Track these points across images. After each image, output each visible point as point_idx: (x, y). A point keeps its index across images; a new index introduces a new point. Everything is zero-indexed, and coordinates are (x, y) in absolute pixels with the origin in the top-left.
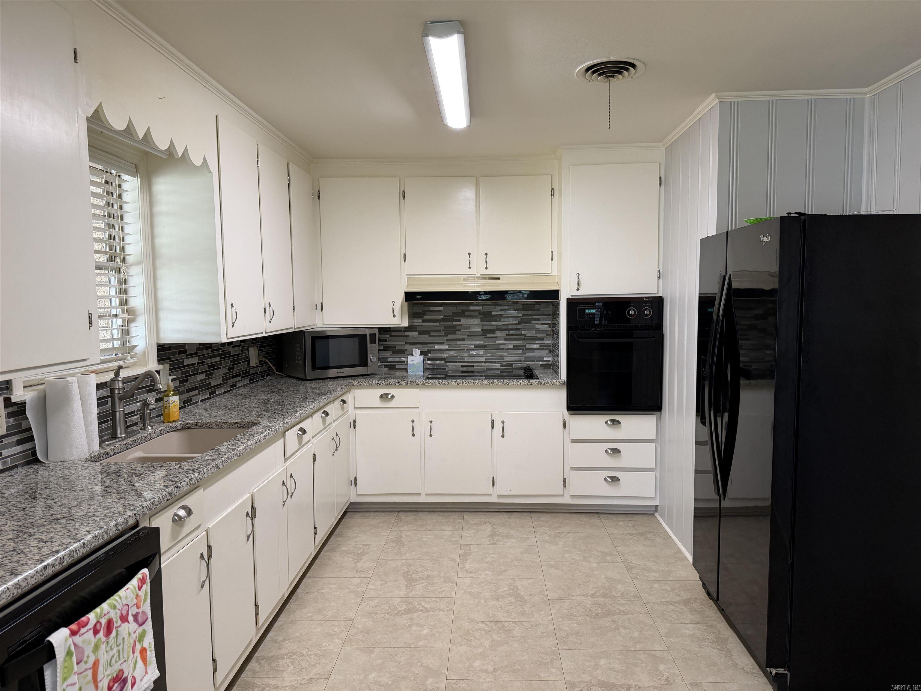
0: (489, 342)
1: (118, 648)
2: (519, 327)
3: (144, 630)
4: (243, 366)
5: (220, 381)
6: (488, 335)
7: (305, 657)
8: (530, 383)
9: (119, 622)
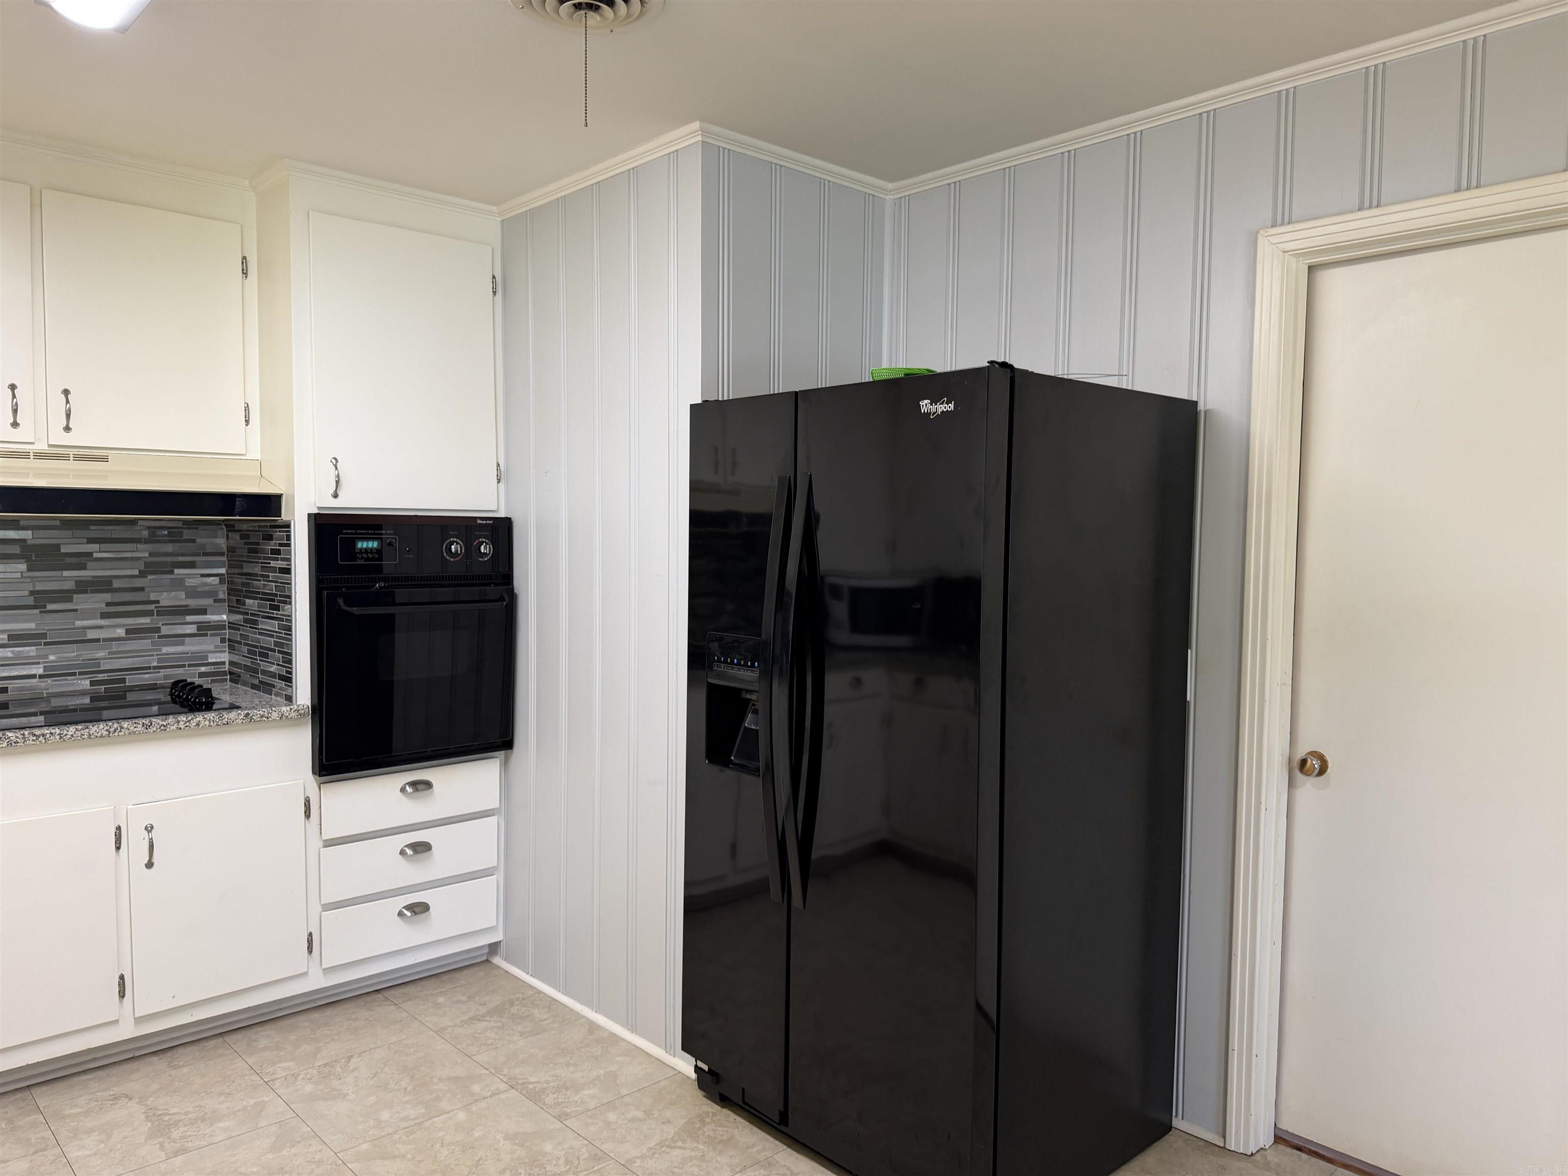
0: (51, 624)
2: (139, 583)
6: (50, 607)
8: (224, 721)
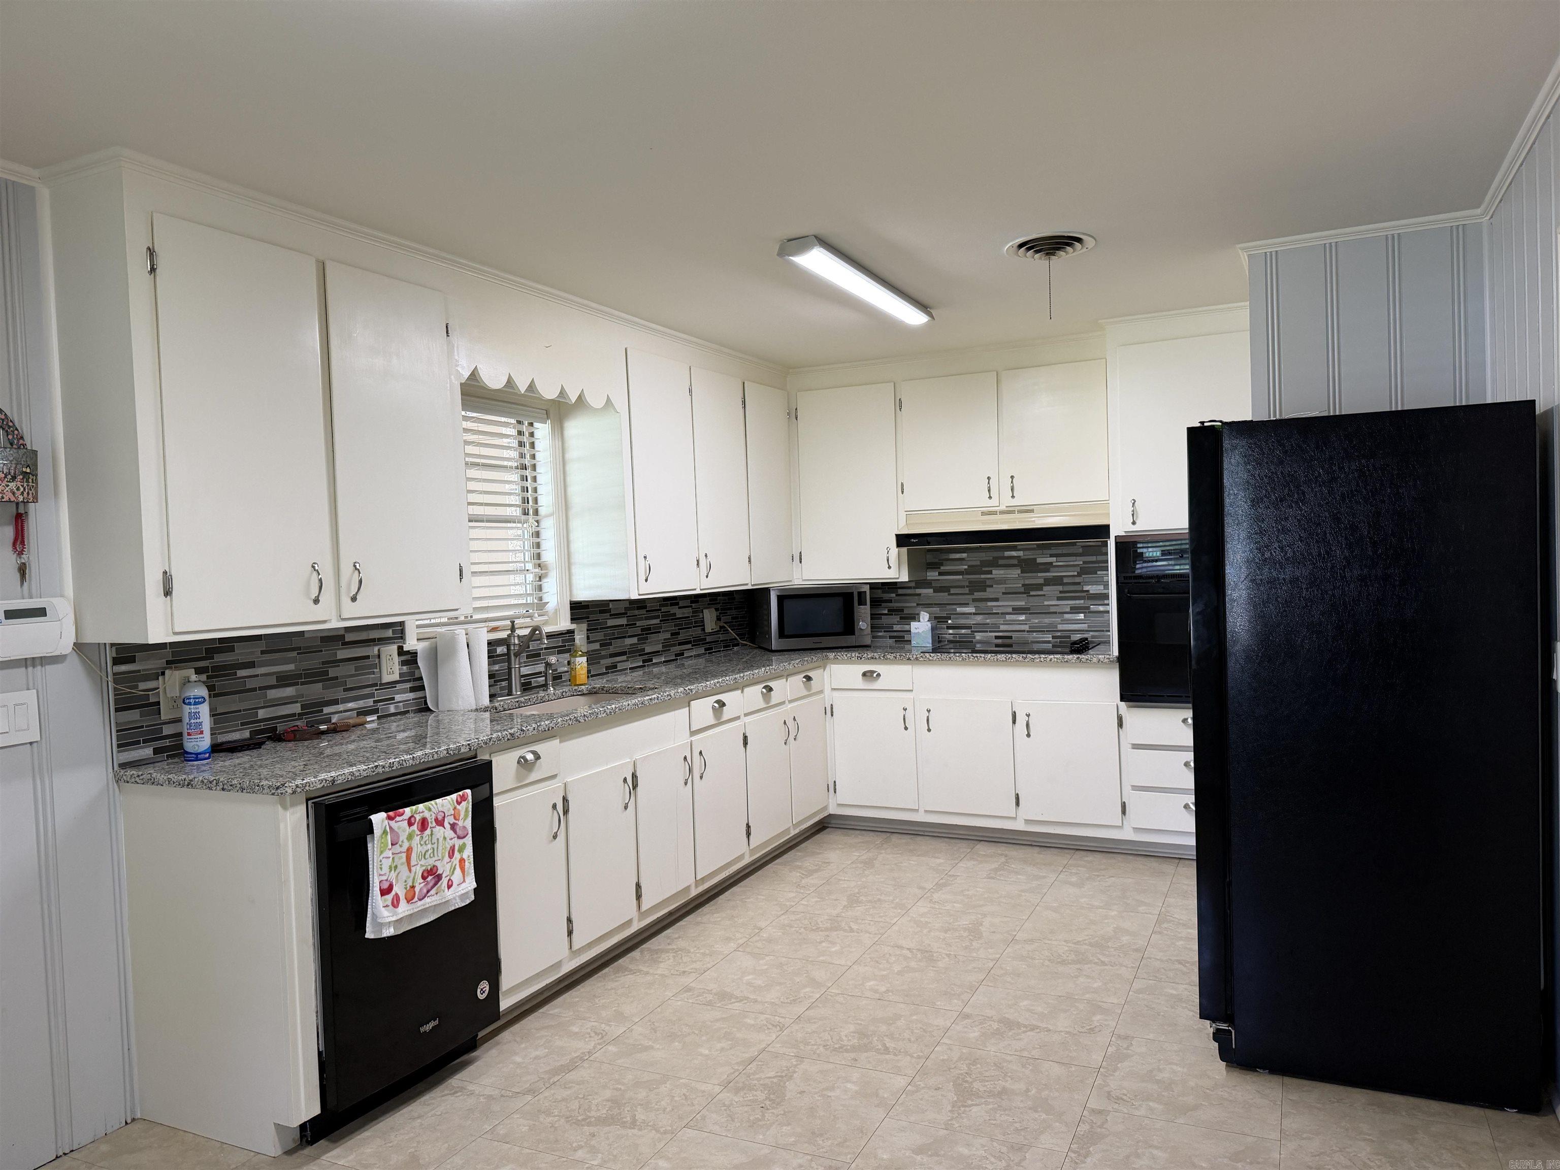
0: (1034, 602)
1: (433, 846)
2: (1077, 580)
3: (464, 843)
4: (697, 632)
5: (659, 647)
6: (1032, 593)
7: (689, 954)
8: (1065, 660)
9: (434, 824)
